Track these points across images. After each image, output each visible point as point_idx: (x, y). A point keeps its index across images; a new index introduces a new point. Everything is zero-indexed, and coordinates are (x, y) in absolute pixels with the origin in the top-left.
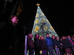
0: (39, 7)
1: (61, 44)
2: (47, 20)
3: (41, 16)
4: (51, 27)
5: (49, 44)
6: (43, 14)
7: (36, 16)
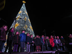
0: (24, 5)
1: (33, 42)
2: (29, 20)
3: (24, 13)
4: (31, 27)
5: (22, 40)
6: (27, 13)
7: (19, 13)
